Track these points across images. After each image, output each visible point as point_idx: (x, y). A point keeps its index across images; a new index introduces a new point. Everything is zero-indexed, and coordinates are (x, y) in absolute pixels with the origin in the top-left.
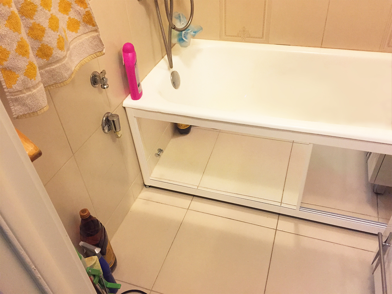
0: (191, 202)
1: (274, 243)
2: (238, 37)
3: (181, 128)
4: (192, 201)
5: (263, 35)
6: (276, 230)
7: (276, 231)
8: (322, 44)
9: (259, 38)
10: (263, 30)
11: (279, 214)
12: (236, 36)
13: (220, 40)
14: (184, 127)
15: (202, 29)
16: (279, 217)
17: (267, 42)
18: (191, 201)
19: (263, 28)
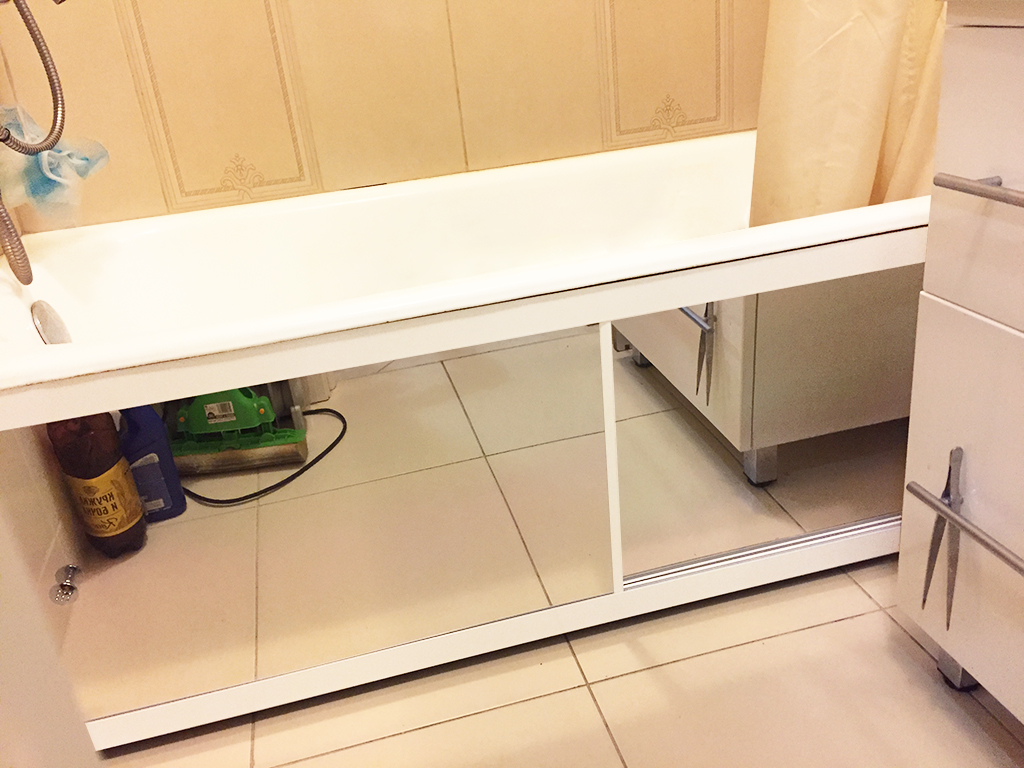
0: (253, 745)
1: (607, 726)
2: (227, 188)
3: (114, 534)
4: (253, 739)
5: (300, 169)
6: (588, 685)
7: (590, 690)
8: (467, 164)
9: (292, 180)
10: (298, 154)
11: (567, 637)
12: (219, 190)
13: (169, 213)
14: (120, 526)
15: (104, 155)
16: (571, 648)
17: (319, 186)
18: (249, 743)
19: (296, 147)
